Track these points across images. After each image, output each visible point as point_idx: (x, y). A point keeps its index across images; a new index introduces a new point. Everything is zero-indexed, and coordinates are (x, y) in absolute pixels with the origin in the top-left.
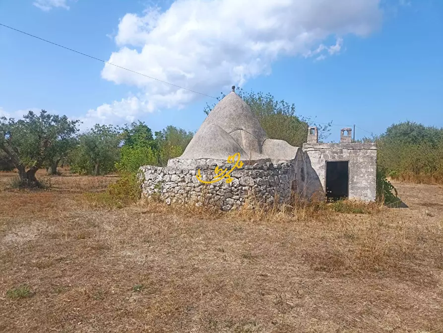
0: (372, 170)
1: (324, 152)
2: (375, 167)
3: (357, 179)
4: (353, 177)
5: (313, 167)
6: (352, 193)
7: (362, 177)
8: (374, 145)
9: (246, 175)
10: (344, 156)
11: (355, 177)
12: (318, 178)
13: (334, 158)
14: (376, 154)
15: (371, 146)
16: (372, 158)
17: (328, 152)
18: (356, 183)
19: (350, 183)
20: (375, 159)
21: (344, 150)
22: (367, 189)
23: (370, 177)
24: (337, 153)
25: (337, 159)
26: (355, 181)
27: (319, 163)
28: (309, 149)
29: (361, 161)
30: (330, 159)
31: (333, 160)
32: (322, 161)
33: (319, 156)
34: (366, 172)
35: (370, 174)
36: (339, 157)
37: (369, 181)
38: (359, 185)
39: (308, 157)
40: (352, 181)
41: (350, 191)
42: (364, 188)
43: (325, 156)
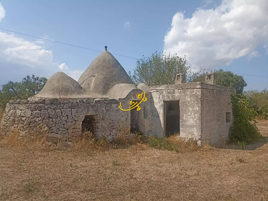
0: (198, 109)
1: (162, 93)
2: (200, 105)
3: (186, 117)
4: (183, 115)
5: (155, 106)
6: (183, 131)
7: (190, 115)
8: (199, 84)
9: (26, 108)
10: (176, 96)
11: (185, 115)
12: (158, 116)
13: (169, 97)
14: (200, 93)
15: (197, 85)
16: (197, 97)
17: (164, 92)
18: (185, 121)
19: (181, 120)
20: (200, 97)
21: (175, 90)
22: (194, 128)
23: (196, 115)
24: (171, 93)
25: (171, 99)
26: (184, 118)
27: (159, 102)
28: (152, 91)
29: (189, 100)
30: (167, 99)
31: (168, 100)
32: (161, 100)
33: (159, 97)
34: (192, 110)
35: (195, 112)
36: (172, 96)
37: (195, 120)
38: (187, 123)
39: (152, 98)
40: (182, 119)
41: (181, 128)
42: (191, 126)
43: (163, 96)
